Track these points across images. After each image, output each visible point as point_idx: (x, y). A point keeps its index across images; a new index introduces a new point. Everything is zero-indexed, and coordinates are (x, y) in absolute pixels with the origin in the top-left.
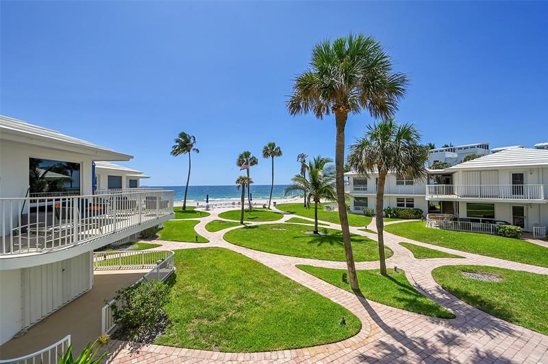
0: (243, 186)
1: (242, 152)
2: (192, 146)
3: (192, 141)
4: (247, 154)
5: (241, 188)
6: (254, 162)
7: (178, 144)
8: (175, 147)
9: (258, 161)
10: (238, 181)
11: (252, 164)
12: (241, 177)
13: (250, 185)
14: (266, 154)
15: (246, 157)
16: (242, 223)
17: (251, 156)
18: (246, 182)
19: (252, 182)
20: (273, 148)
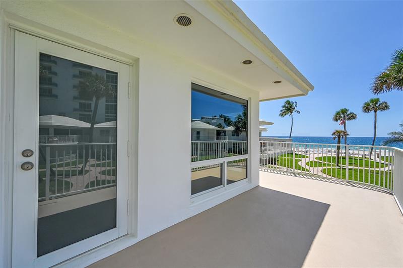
0: (339, 138)
1: (339, 110)
2: (294, 109)
3: (294, 105)
4: (344, 111)
5: (337, 139)
6: (352, 117)
7: (284, 109)
8: (282, 111)
9: (357, 116)
10: (334, 133)
11: (349, 119)
12: (337, 131)
13: (347, 136)
14: (367, 109)
15: (343, 114)
16: (338, 165)
17: (348, 112)
18: (342, 134)
19: (348, 135)
20: (376, 103)
